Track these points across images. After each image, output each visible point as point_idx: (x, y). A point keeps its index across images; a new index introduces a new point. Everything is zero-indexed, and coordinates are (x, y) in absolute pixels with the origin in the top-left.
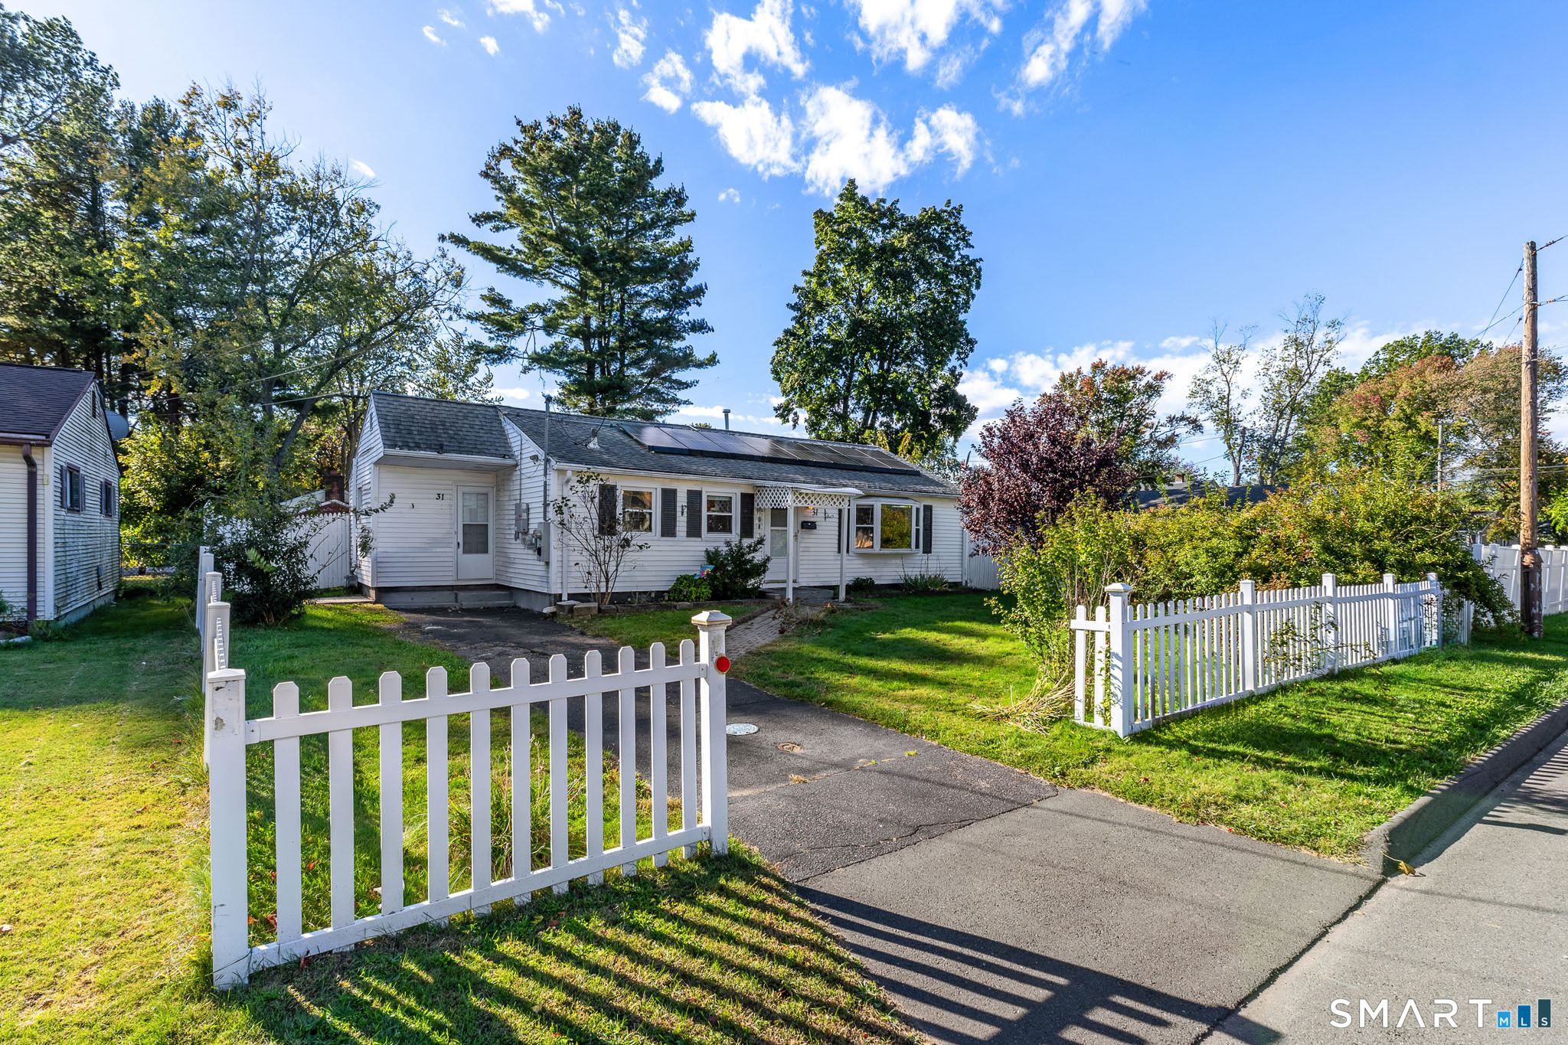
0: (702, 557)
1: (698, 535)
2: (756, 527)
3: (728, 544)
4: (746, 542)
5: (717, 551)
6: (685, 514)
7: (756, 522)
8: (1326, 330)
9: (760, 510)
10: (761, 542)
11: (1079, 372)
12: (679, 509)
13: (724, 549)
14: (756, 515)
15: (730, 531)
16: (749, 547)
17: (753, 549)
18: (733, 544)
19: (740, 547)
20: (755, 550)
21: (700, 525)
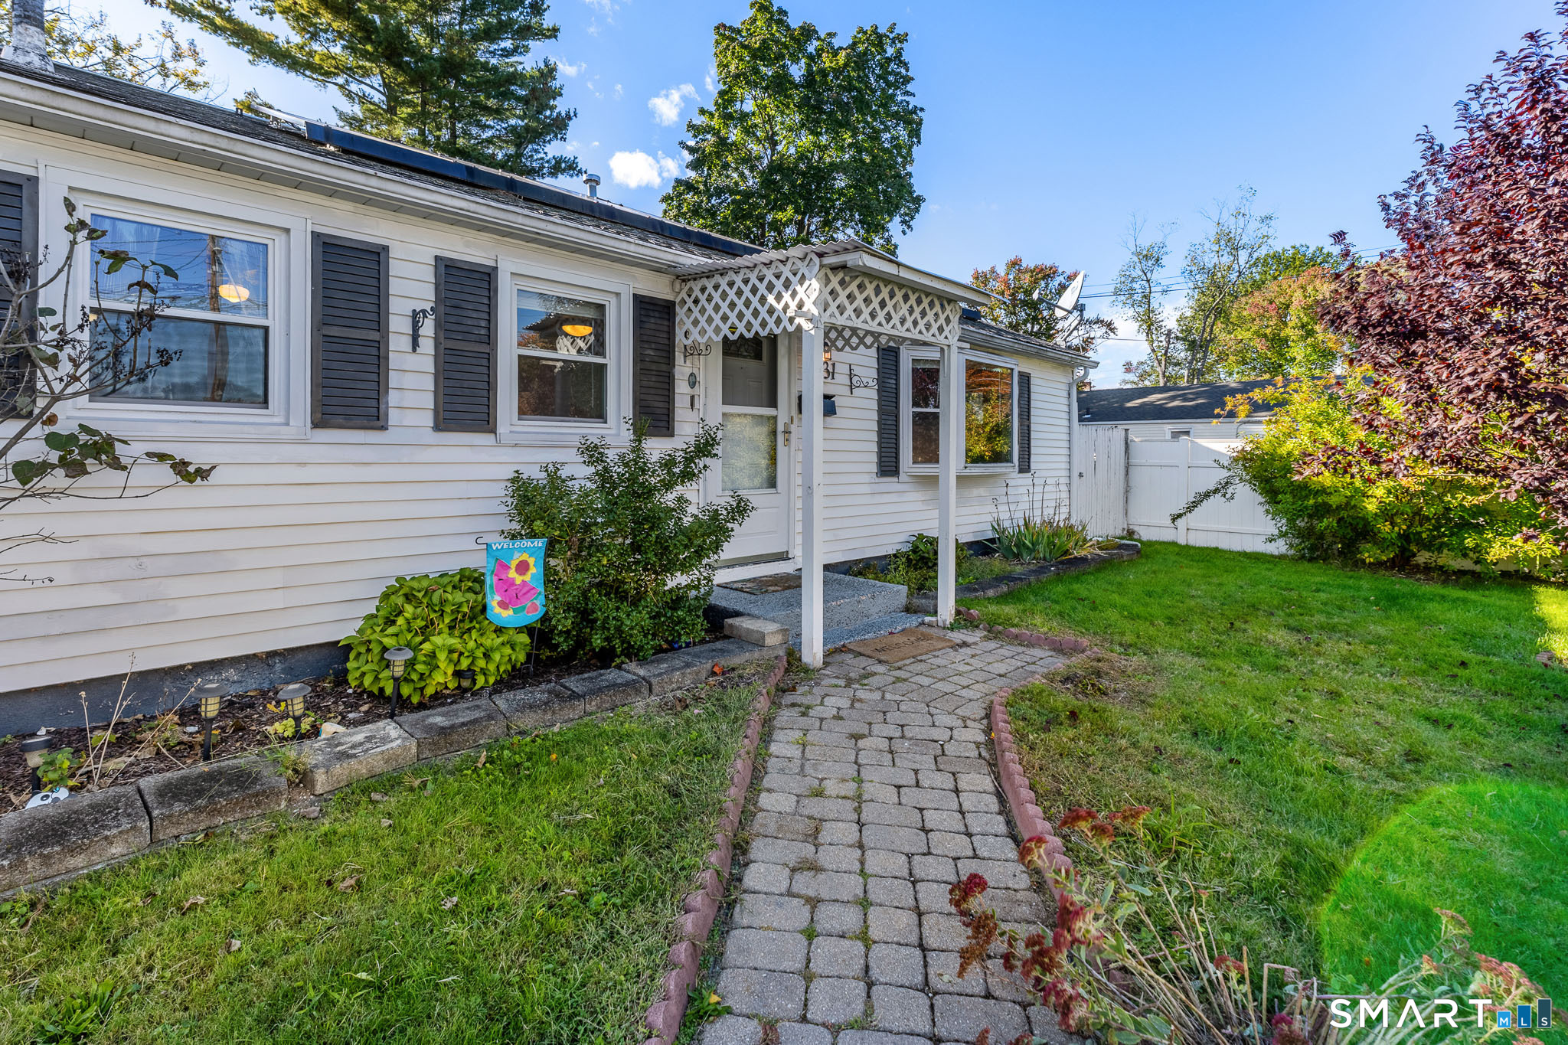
0: (497, 498)
1: (486, 423)
2: (681, 402)
3: (593, 453)
4: (656, 449)
5: (553, 477)
6: (427, 345)
7: (682, 388)
8: (1257, 224)
9: (691, 351)
10: (705, 447)
11: (993, 271)
12: (398, 325)
13: (579, 474)
14: (682, 369)
15: (600, 414)
16: (668, 463)
17: (685, 468)
18: (611, 455)
19: (637, 464)
20: (688, 476)
21: (490, 386)
